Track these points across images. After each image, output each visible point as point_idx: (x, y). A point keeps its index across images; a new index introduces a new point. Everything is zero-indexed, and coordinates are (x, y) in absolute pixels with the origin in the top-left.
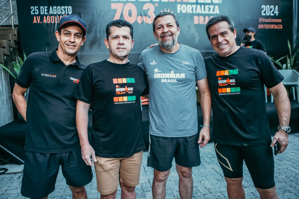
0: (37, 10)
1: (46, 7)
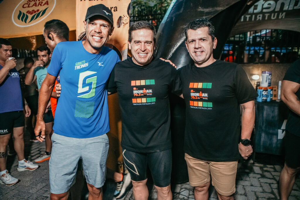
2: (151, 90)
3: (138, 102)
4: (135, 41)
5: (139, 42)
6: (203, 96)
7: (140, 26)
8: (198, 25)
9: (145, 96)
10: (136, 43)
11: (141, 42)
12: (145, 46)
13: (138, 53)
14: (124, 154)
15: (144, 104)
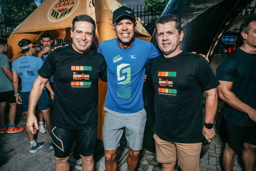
2: (89, 75)
3: (76, 85)
4: (77, 31)
5: (80, 32)
6: (168, 83)
7: (83, 19)
8: (166, 19)
9: (83, 80)
10: (78, 32)
11: (82, 32)
12: (85, 36)
13: (79, 42)
14: (53, 131)
15: (82, 87)
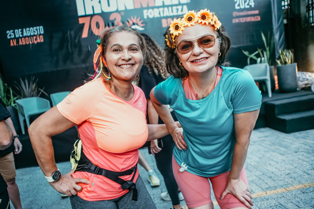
0: (13, 34)
1: (20, 30)
